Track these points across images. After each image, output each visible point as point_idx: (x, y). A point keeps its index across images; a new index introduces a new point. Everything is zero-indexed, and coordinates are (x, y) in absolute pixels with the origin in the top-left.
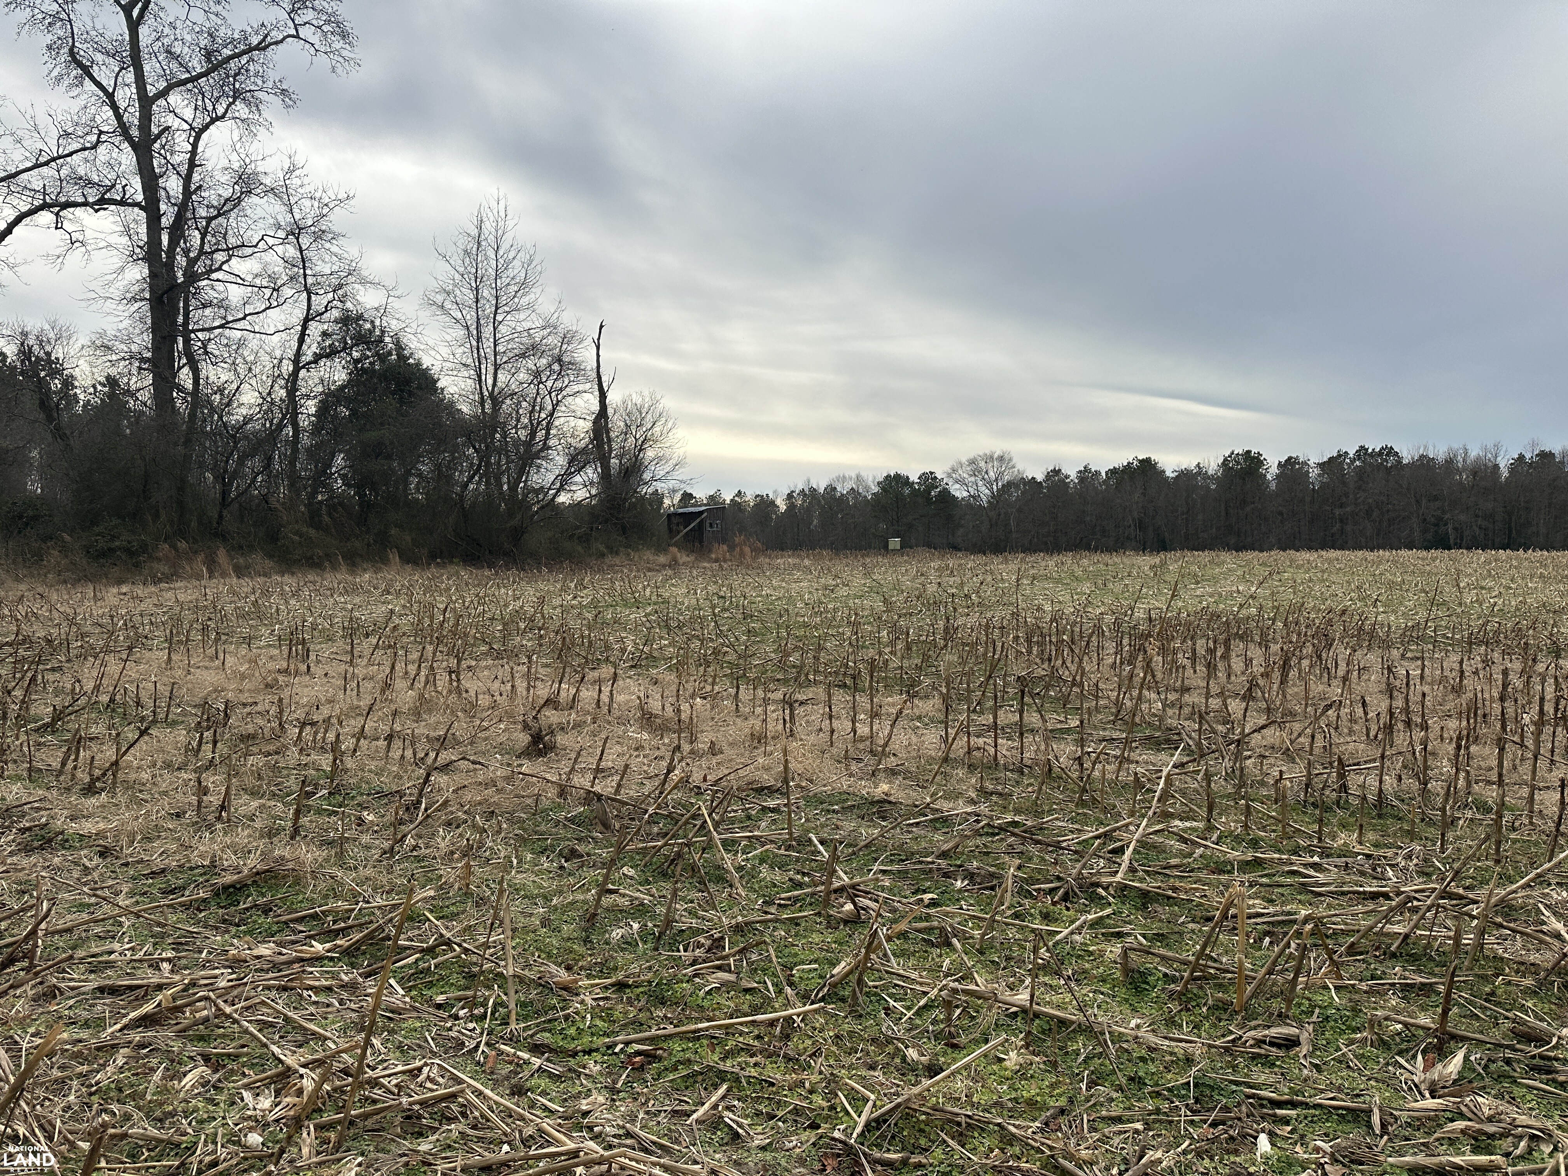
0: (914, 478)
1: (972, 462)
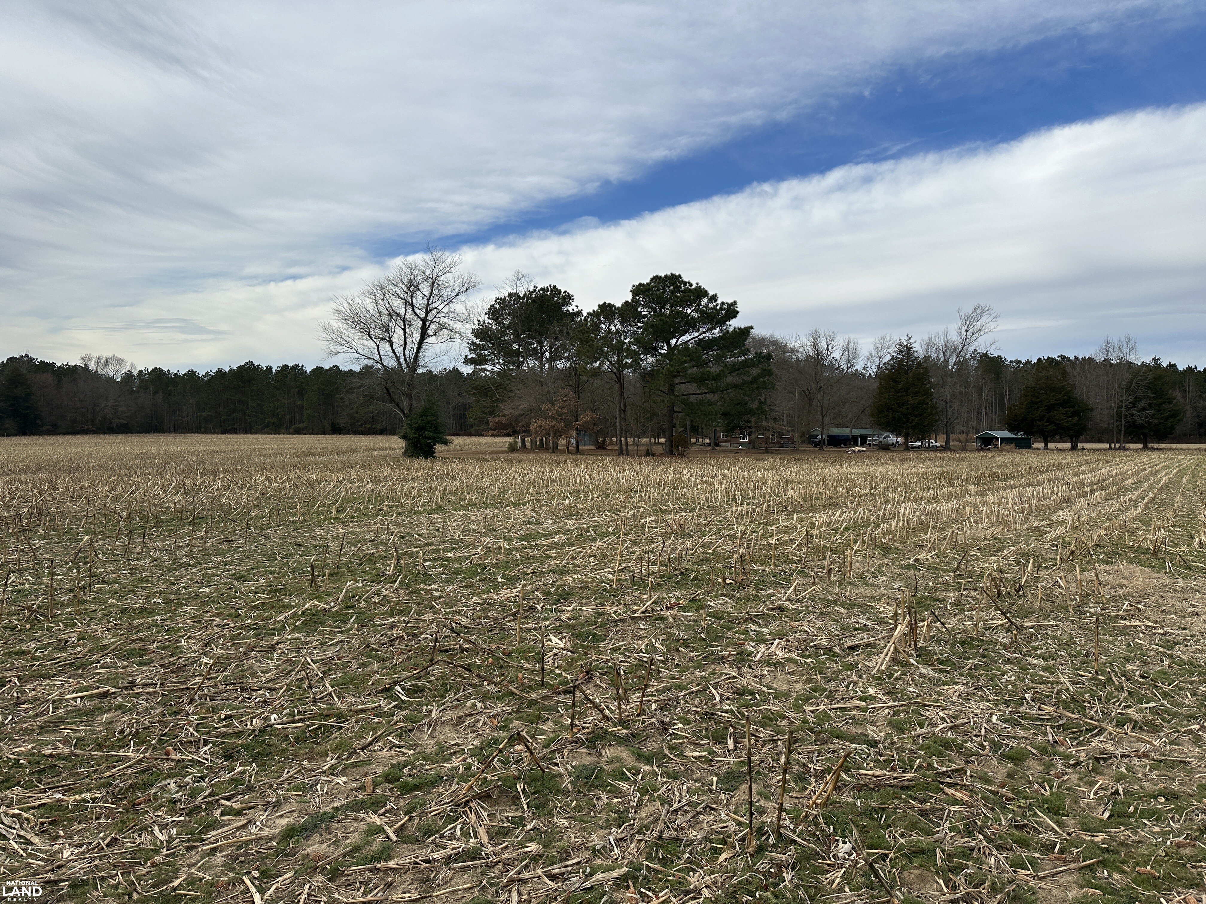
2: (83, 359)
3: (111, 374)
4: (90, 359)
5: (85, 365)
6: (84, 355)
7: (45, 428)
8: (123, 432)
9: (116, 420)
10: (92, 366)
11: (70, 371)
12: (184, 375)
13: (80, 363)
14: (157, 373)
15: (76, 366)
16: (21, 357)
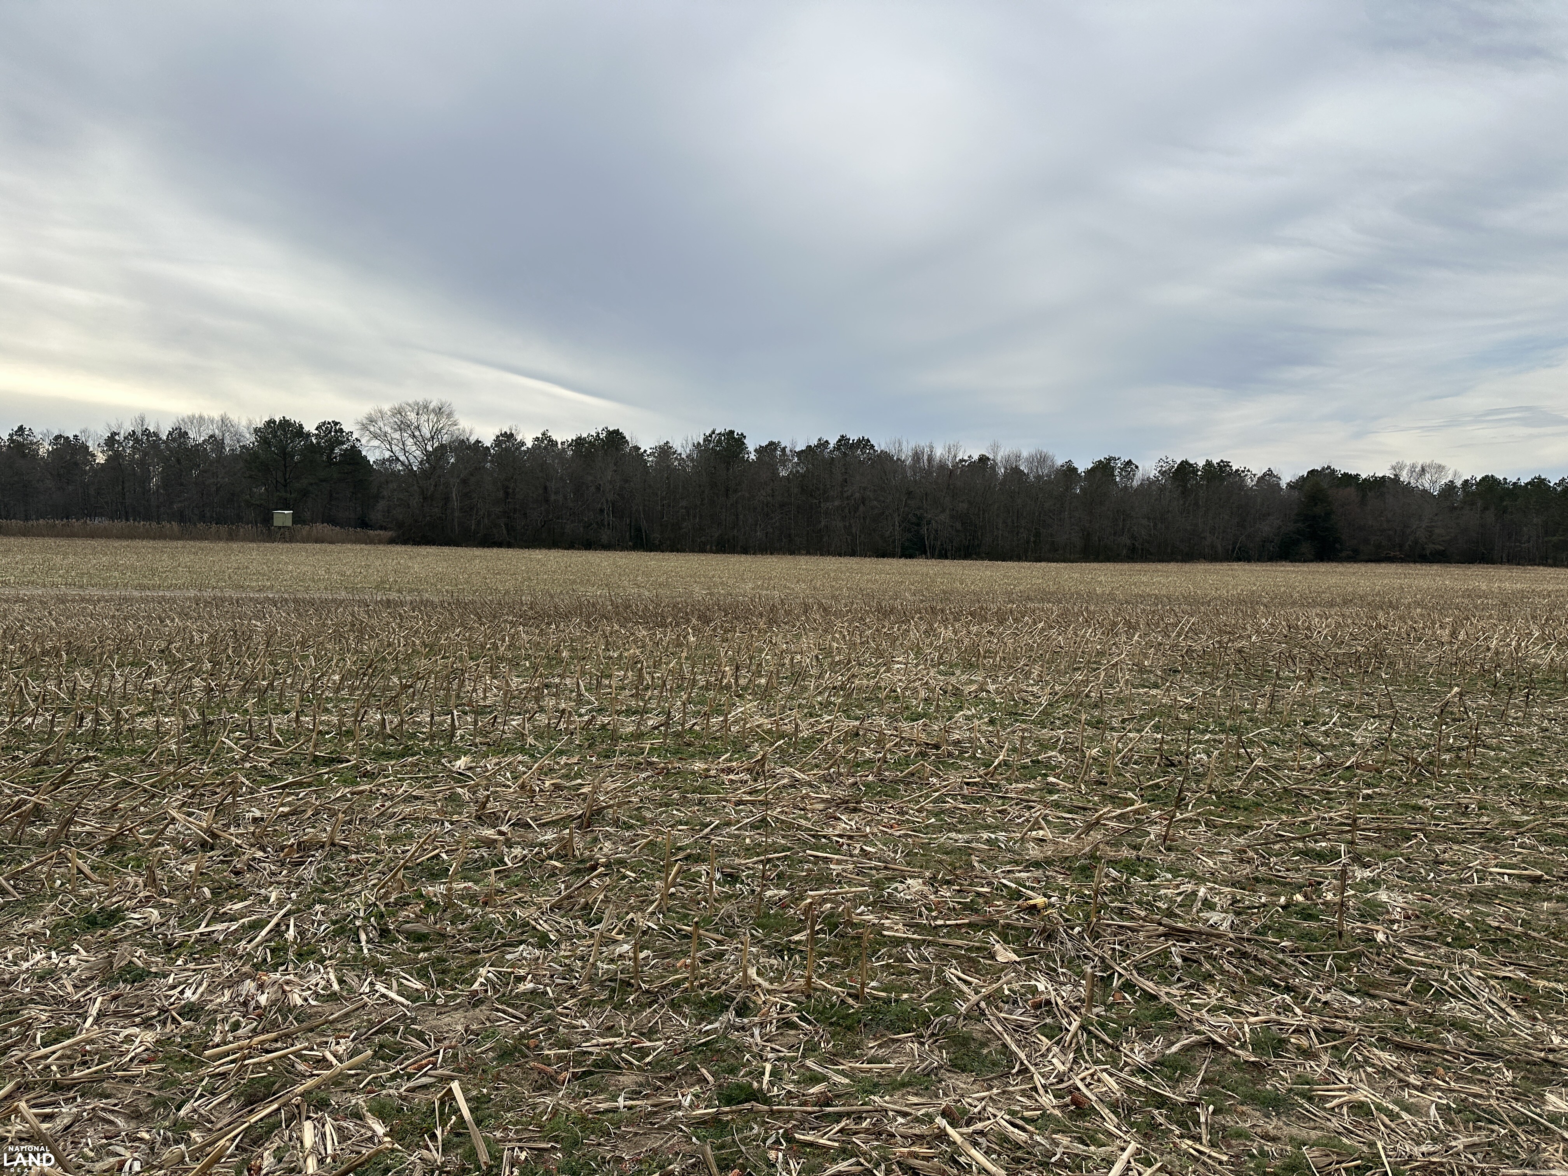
0: (310, 427)
1: (399, 412)
2: (1394, 468)
3: (1427, 486)
4: (1401, 469)
5: (1396, 475)
6: (1394, 464)
7: (1344, 554)
8: (1439, 562)
9: (1431, 546)
10: (1404, 477)
11: (1378, 484)
12: (1527, 484)
13: (1389, 474)
14: (1489, 482)
15: (1384, 477)
16: (1323, 469)
